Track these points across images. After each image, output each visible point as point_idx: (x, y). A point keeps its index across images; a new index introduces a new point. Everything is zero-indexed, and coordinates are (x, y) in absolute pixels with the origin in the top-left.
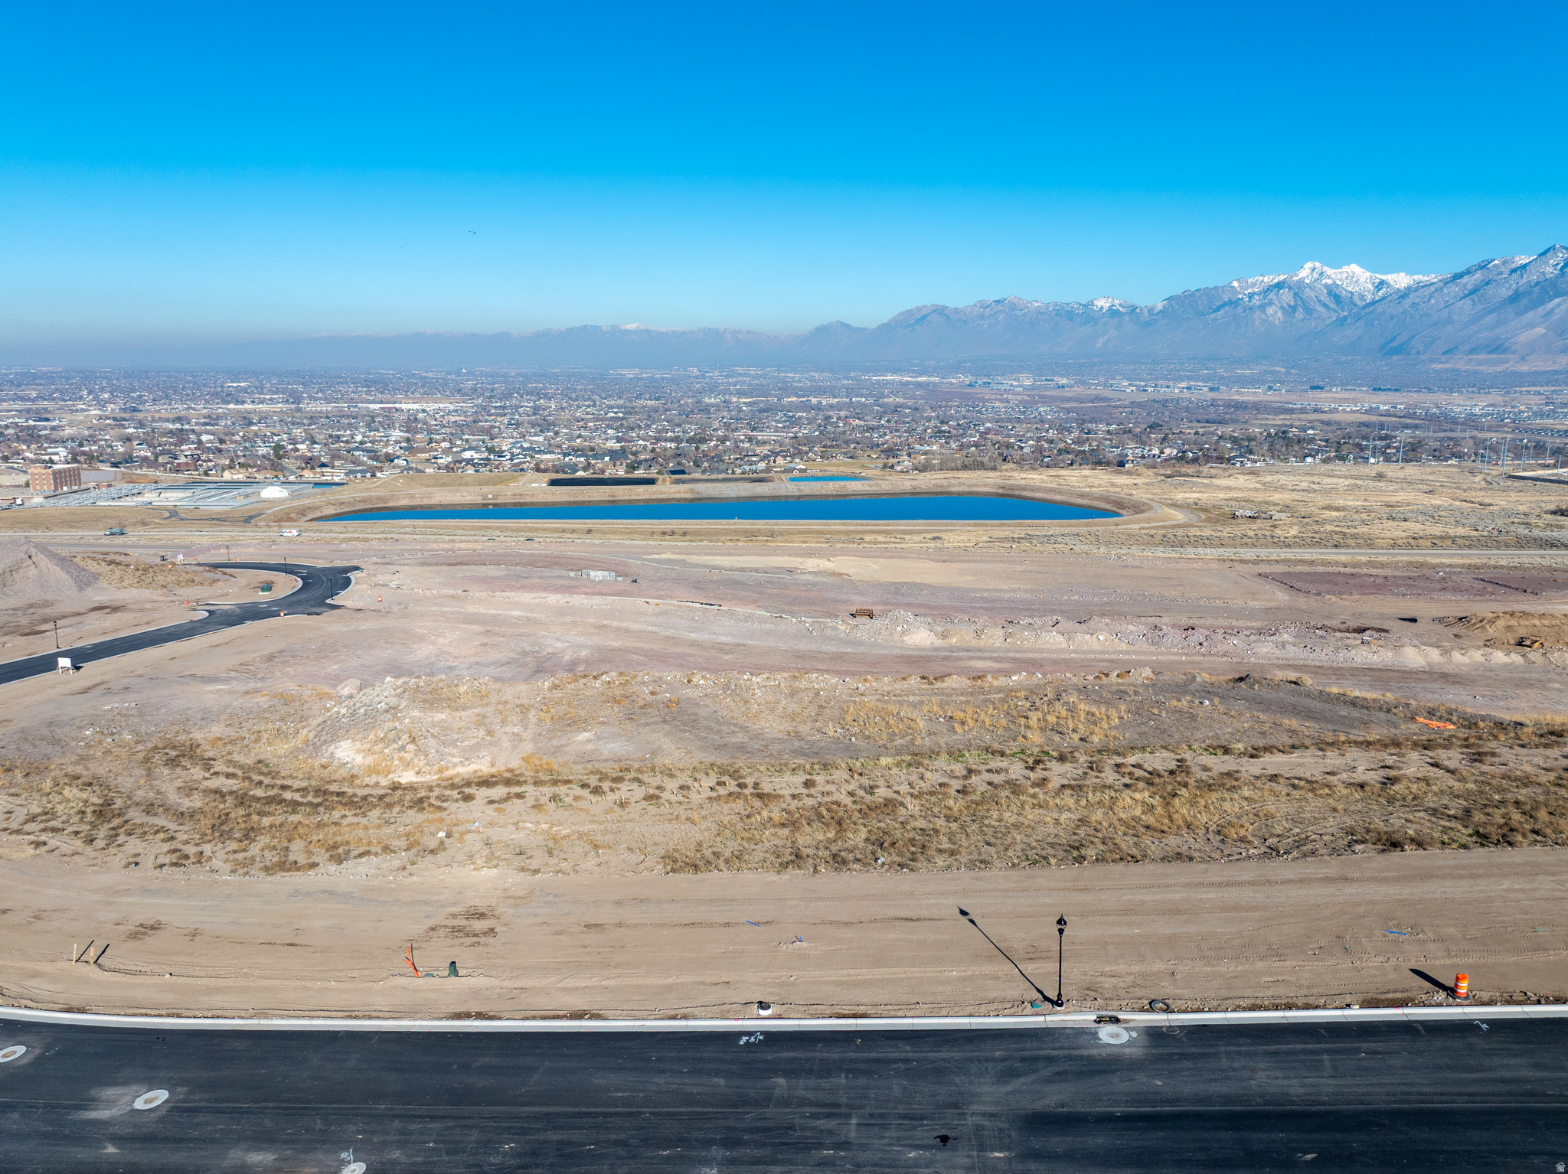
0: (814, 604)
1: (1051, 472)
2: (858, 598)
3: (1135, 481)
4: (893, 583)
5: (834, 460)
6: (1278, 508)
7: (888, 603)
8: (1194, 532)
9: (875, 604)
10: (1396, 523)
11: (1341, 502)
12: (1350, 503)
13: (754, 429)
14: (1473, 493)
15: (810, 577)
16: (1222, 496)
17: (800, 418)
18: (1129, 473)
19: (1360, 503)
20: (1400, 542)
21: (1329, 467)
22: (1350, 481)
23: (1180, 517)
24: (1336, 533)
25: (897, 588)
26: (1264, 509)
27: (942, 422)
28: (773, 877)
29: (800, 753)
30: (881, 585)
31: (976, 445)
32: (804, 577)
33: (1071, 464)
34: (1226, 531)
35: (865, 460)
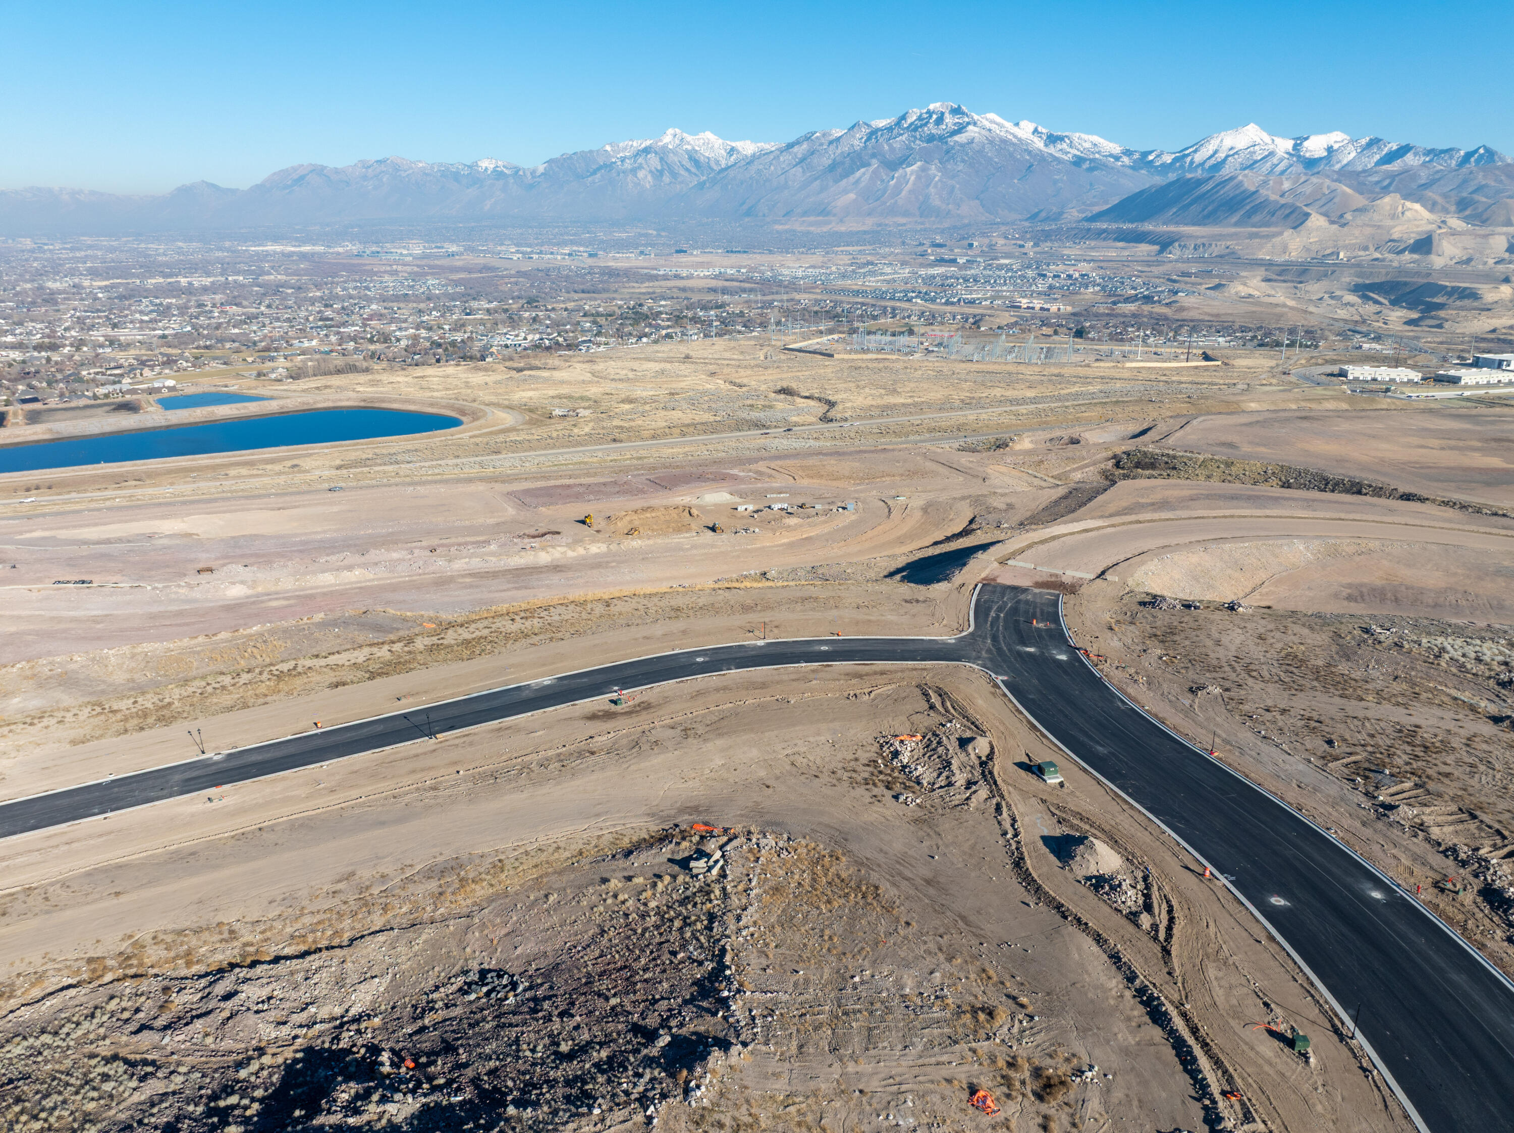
0: (168, 566)
1: (419, 371)
2: (205, 556)
3: (488, 379)
4: (233, 538)
5: (207, 368)
6: (587, 404)
7: (227, 557)
8: (513, 437)
9: (217, 559)
10: (666, 413)
11: (639, 392)
12: (645, 394)
13: (115, 326)
14: (742, 372)
15: (165, 541)
16: (552, 393)
17: (169, 307)
18: (486, 370)
19: (652, 393)
20: (658, 432)
21: (656, 347)
22: (663, 365)
23: (508, 419)
24: (617, 427)
25: (234, 542)
26: (577, 406)
27: (326, 306)
28: (115, 739)
29: (133, 689)
30: (222, 540)
31: (354, 339)
32: (161, 542)
33: (438, 361)
34: (538, 433)
35: (240, 366)
